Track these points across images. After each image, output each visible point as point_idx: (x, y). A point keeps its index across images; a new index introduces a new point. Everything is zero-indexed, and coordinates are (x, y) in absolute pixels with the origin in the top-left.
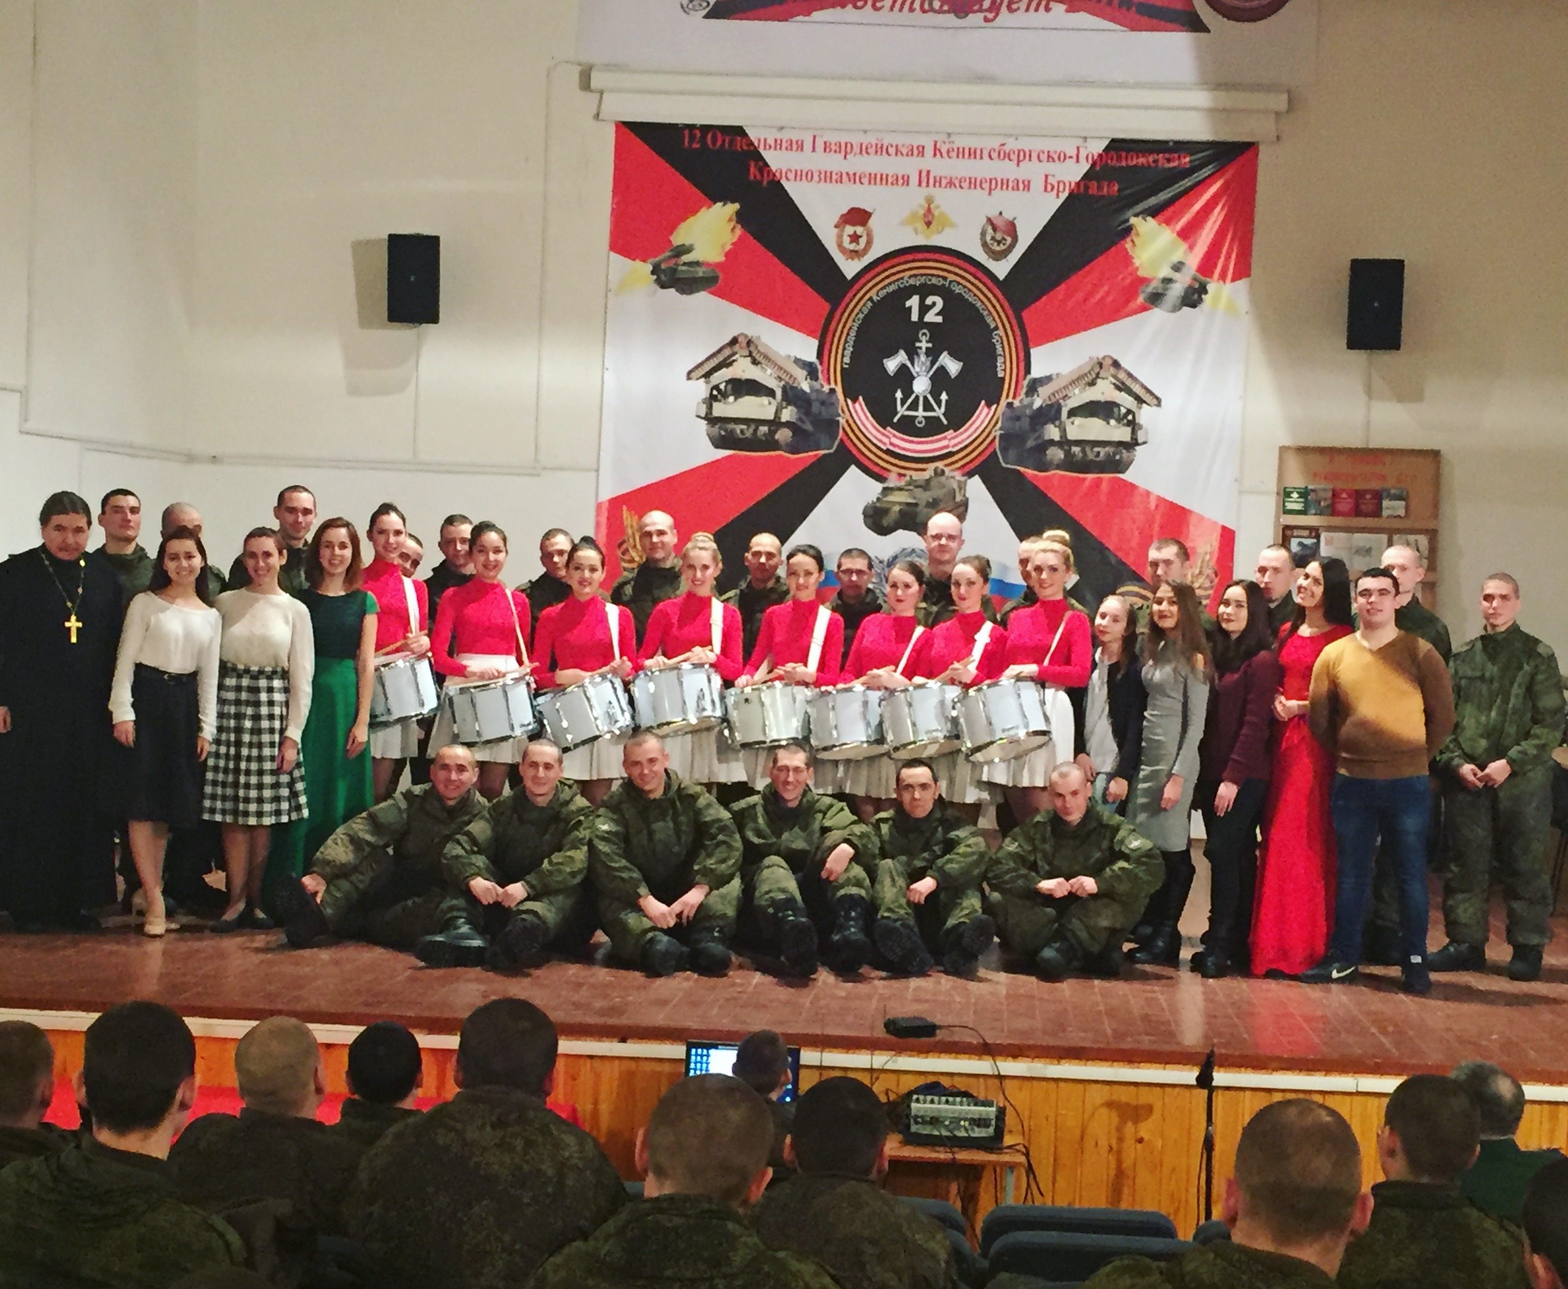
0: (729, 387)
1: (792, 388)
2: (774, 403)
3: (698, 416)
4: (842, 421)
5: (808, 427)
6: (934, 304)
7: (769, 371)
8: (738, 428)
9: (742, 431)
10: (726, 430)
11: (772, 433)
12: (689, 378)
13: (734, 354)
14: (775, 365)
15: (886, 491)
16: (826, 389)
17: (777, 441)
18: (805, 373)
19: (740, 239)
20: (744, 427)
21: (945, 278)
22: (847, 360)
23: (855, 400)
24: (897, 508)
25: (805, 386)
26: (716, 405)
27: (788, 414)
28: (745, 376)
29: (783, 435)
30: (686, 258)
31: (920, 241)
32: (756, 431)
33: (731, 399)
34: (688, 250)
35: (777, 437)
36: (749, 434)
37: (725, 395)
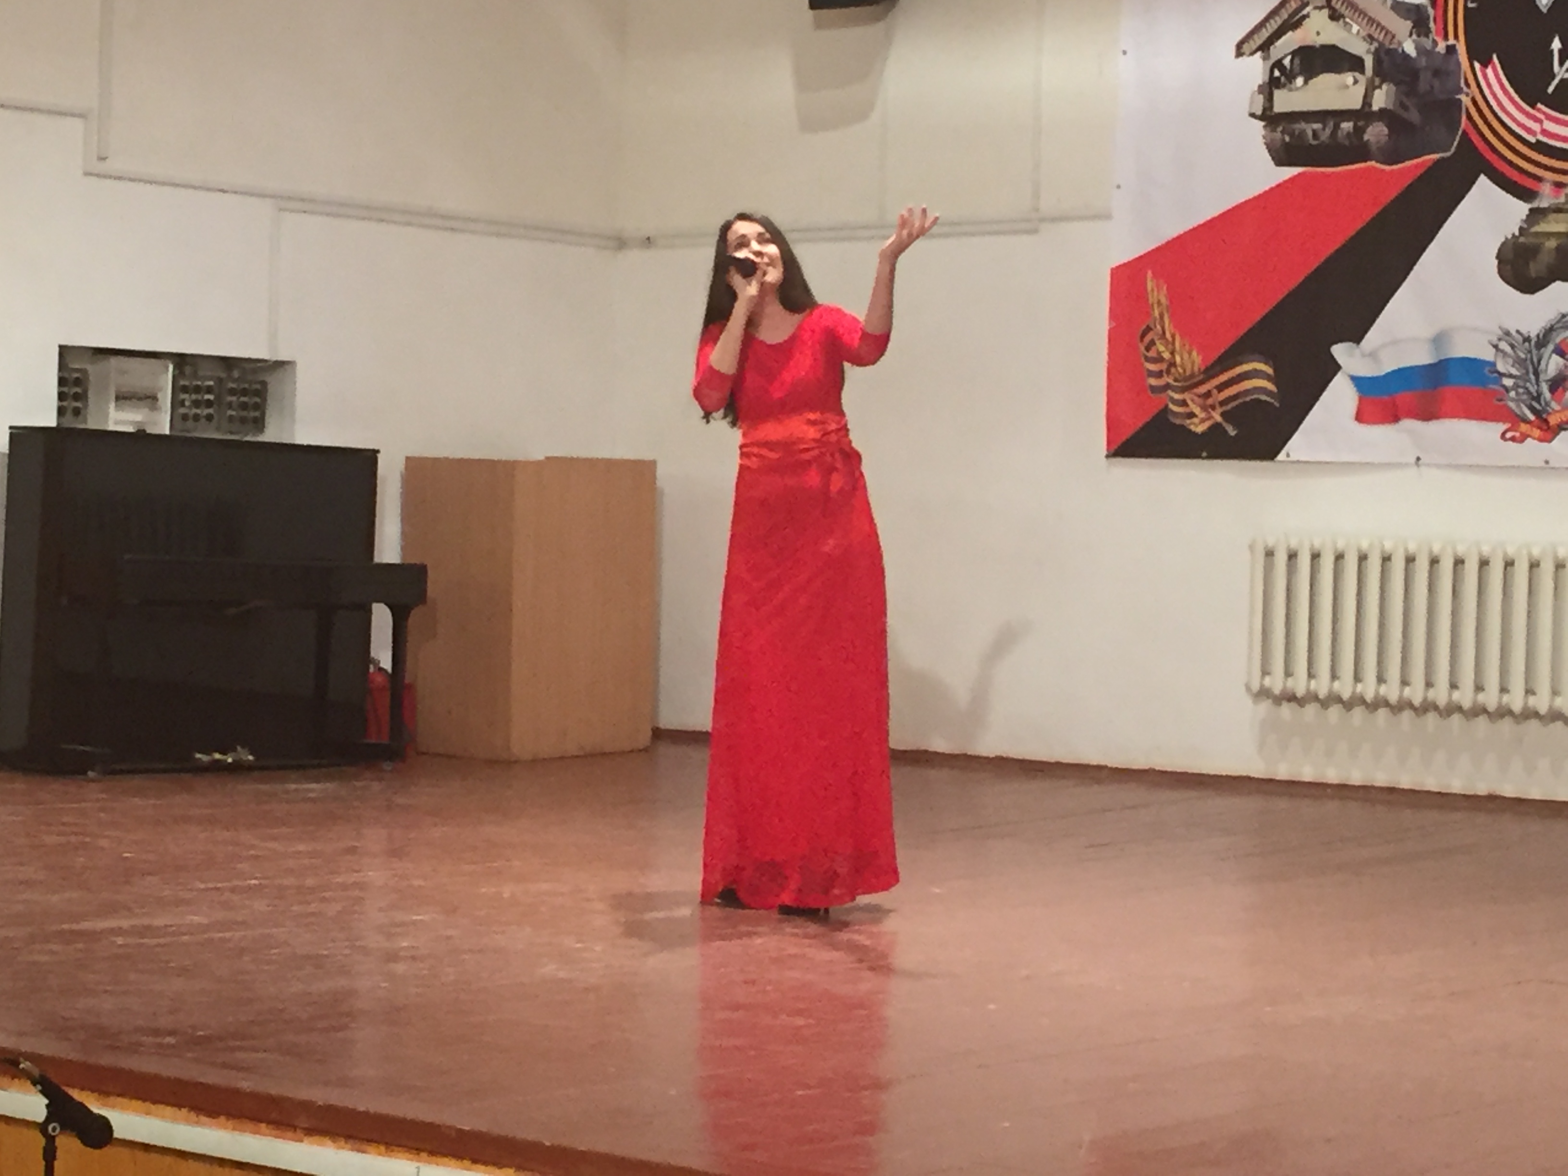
0: (1297, 61)
1: (1390, 52)
2: (1362, 81)
3: (1253, 115)
4: (1465, 100)
5: (1414, 116)
7: (1355, 28)
8: (1309, 128)
9: (1315, 134)
10: (1292, 135)
11: (1359, 131)
12: (1239, 53)
13: (1304, 5)
14: (1362, 13)
15: (1536, 215)
16: (1441, 47)
17: (1365, 145)
18: (1409, 24)
20: (1317, 126)
23: (1485, 64)
24: (1552, 244)
25: (1409, 48)
26: (1278, 94)
27: (1381, 99)
28: (1320, 41)
29: (1376, 133)
32: (1337, 127)
33: (1300, 81)
35: (1366, 137)
36: (1325, 136)
37: (1290, 77)
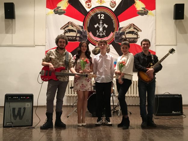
1: (79, 30)
2: (76, 33)
4: (88, 36)
5: (82, 37)
6: (102, 16)
7: (75, 28)
8: (70, 38)
9: (71, 38)
11: (76, 38)
12: (61, 29)
13: (69, 25)
14: (76, 26)
15: (96, 47)
16: (85, 30)
17: (77, 40)
18: (81, 28)
19: (69, 5)
21: (104, 11)
22: (88, 25)
23: (90, 32)
24: (98, 50)
25: (81, 30)
26: (66, 34)
27: (78, 35)
28: (71, 29)
29: (78, 39)
30: (59, 9)
31: (100, 5)
32: (73, 38)
34: (60, 7)
36: (72, 39)
37: (67, 32)
